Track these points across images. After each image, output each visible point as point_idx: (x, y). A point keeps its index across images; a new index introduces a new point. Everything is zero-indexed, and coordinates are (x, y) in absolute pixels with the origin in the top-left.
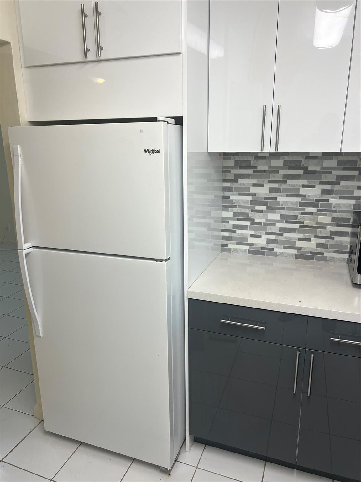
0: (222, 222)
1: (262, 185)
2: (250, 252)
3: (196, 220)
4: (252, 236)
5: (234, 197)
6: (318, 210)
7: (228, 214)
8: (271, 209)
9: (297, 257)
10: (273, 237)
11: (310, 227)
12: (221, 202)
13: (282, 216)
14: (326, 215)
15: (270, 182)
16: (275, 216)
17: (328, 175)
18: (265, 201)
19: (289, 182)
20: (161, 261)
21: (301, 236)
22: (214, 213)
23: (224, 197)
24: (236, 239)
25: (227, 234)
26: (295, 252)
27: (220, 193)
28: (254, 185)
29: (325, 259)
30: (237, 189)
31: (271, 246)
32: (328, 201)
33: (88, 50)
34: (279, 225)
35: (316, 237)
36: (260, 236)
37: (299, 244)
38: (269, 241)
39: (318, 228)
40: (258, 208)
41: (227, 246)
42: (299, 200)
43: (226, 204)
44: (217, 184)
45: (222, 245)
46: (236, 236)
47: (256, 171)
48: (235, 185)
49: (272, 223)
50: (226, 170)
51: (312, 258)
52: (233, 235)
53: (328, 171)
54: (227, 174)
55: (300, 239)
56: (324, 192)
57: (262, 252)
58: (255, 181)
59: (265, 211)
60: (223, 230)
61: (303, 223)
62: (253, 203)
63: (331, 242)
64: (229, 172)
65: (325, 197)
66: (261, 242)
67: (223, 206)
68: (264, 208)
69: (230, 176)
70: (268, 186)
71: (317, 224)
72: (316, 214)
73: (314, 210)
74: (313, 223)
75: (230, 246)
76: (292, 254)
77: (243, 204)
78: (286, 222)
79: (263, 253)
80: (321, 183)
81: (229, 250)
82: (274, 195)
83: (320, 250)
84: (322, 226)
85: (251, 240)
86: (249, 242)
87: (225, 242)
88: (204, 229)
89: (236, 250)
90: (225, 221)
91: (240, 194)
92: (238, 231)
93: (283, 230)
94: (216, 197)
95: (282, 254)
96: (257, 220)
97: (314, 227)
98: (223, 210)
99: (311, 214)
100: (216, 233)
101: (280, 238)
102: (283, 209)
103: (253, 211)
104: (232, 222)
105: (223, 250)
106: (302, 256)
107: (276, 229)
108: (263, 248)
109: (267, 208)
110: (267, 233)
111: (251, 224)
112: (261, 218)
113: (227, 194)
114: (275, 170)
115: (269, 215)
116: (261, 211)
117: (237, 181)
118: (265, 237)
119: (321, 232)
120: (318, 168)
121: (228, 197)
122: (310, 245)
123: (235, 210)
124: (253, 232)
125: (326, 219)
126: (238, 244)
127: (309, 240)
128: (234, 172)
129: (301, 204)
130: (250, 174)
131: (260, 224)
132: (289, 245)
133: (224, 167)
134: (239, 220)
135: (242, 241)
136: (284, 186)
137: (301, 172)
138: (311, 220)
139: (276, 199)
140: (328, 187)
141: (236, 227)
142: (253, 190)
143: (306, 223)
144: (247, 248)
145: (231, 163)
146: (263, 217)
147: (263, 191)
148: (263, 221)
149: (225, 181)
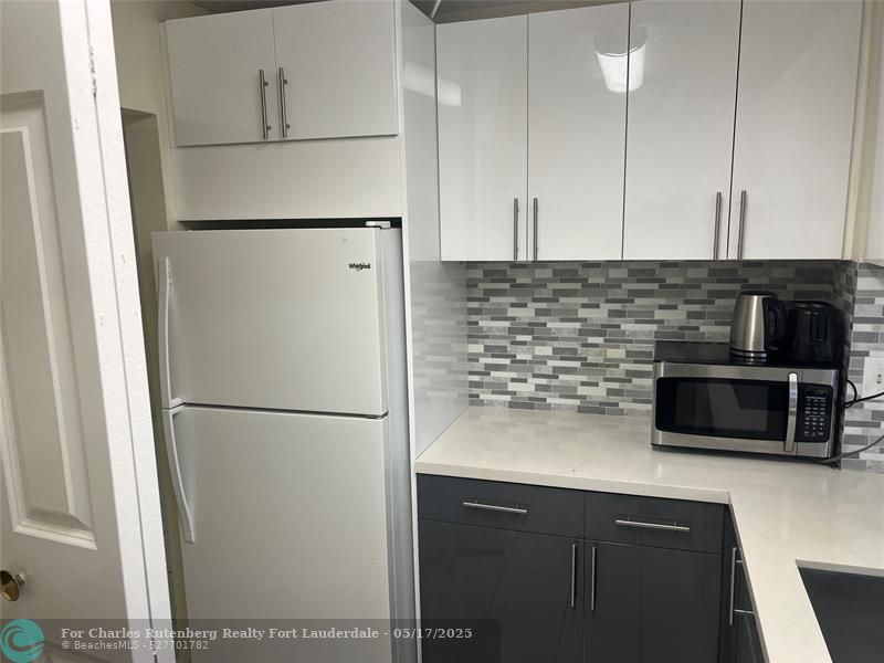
0: (470, 360)
1: (525, 305)
2: (512, 405)
3: (429, 358)
4: (513, 380)
5: (485, 323)
6: (606, 341)
7: (478, 348)
8: (540, 340)
9: (581, 410)
10: (544, 381)
11: (596, 365)
12: (466, 330)
13: (555, 350)
14: (618, 347)
15: (534, 300)
16: (546, 350)
17: (617, 290)
18: (529, 328)
19: (562, 300)
20: (375, 417)
21: (584, 378)
22: (456, 348)
23: (470, 323)
24: (489, 385)
25: (476, 378)
26: (577, 402)
27: (463, 318)
28: (513, 305)
29: (621, 412)
30: (488, 311)
31: (541, 394)
32: (619, 326)
33: (269, 128)
34: (551, 363)
35: (606, 380)
36: (525, 381)
37: (582, 391)
38: (539, 387)
39: (608, 366)
40: (520, 338)
41: (478, 396)
42: (578, 325)
43: (474, 335)
44: (458, 305)
45: (471, 396)
46: (491, 380)
47: (514, 285)
48: (486, 305)
49: (542, 361)
50: (471, 284)
51: (603, 412)
52: (486, 379)
53: (617, 284)
54: (474, 290)
55: (583, 384)
56: (612, 313)
57: (530, 404)
58: (513, 300)
59: (531, 343)
60: (471, 373)
61: (586, 359)
62: (512, 331)
63: (627, 386)
64: (476, 286)
65: (615, 321)
66: (527, 389)
67: (469, 336)
68: (528, 338)
69: (478, 293)
70: (533, 306)
71: (606, 360)
72: (603, 346)
73: (599, 340)
74: (600, 360)
75: (482, 397)
76: (573, 407)
77: (498, 334)
78: (562, 359)
79: (531, 407)
80: (608, 301)
81: (481, 403)
82: (542, 319)
83: (613, 399)
84: (614, 364)
85: (512, 387)
86: (510, 389)
87: (475, 391)
88: (443, 371)
89: (491, 403)
90: (473, 358)
91: (493, 319)
92: (493, 374)
93: (558, 371)
94: (458, 323)
95: (559, 407)
96: (519, 357)
97: (601, 365)
98: (469, 342)
99: (596, 346)
100: (461, 377)
101: (554, 382)
102: (556, 339)
103: (512, 343)
104: (483, 361)
105: (472, 403)
106: (588, 409)
107: (547, 369)
108: (530, 399)
109: (534, 338)
110: (535, 376)
111: (512, 362)
112: (525, 352)
113: (474, 318)
114: (542, 284)
115: (537, 348)
116: (524, 343)
117: (488, 300)
118: (533, 381)
119: (612, 372)
120: (601, 280)
121: (477, 323)
122: (598, 393)
123: (488, 342)
124: (514, 375)
125: (617, 353)
126: (493, 393)
127: (596, 385)
128: (482, 286)
129: (581, 332)
130: (505, 290)
131: (524, 362)
132: (568, 393)
133: (468, 280)
134: (493, 356)
135: (500, 389)
136: (555, 306)
137: (578, 286)
138: (597, 355)
139: (545, 324)
140: (618, 306)
141: (490, 368)
142: (512, 312)
143: (591, 359)
144: (508, 398)
145: (479, 274)
146: (528, 351)
147: (526, 314)
148: (528, 357)
149: (470, 300)
